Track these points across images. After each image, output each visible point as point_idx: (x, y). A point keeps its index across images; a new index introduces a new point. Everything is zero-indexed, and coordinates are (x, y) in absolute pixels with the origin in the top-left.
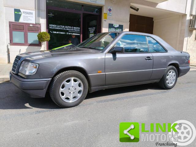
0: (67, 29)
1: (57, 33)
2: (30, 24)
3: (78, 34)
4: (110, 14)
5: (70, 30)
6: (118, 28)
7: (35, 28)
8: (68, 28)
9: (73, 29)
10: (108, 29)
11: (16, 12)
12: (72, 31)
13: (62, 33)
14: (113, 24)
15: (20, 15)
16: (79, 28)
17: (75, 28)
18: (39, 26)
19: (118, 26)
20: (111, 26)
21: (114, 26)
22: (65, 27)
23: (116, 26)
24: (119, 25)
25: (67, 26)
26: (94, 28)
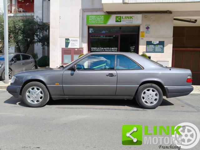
2: (75, 49)
4: (149, 32)
6: (157, 44)
7: (79, 52)
9: (111, 49)
10: (145, 46)
11: (66, 41)
14: (152, 41)
15: (69, 43)
17: (112, 49)
18: (81, 50)
19: (158, 43)
20: (149, 43)
21: (152, 43)
23: (155, 43)
24: (159, 42)
25: (106, 47)
26: (134, 47)
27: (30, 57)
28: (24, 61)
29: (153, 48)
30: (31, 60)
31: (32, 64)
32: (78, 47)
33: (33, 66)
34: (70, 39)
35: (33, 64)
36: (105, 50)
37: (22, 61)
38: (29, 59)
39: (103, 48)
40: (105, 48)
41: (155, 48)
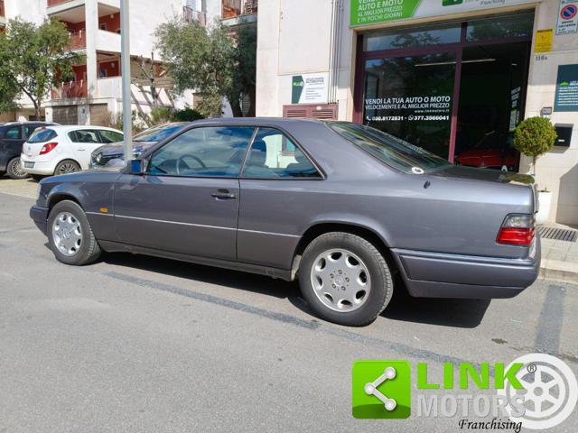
0: (409, 106)
2: (316, 105)
3: (444, 118)
5: (418, 107)
8: (413, 102)
11: (295, 84)
12: (424, 110)
15: (301, 88)
16: (448, 99)
17: (433, 99)
18: (333, 108)
22: (405, 100)
26: (519, 90)
32: (324, 100)
34: (305, 77)
36: (407, 104)
39: (402, 100)
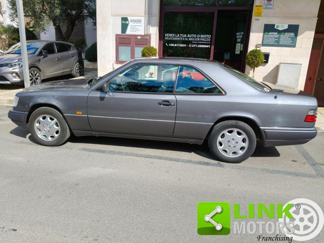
0: (190, 39)
1: (175, 45)
2: (137, 36)
3: (208, 46)
4: (270, 6)
5: (194, 40)
6: (285, 31)
7: (145, 40)
8: (191, 37)
9: (200, 38)
10: (262, 35)
12: (197, 41)
13: (182, 45)
14: (274, 25)
15: (127, 25)
16: (209, 36)
17: (202, 36)
18: (148, 38)
19: (287, 28)
20: (269, 28)
21: (275, 27)
22: (187, 35)
23: (280, 29)
24: (289, 26)
26: (242, 33)
27: (70, 46)
28: (60, 54)
29: (275, 38)
30: (73, 51)
31: (74, 58)
32: (142, 33)
33: (76, 61)
34: (129, 19)
35: (76, 58)
36: (188, 38)
37: (57, 55)
38: (68, 50)
39: (185, 36)
40: (188, 36)
41: (279, 38)
